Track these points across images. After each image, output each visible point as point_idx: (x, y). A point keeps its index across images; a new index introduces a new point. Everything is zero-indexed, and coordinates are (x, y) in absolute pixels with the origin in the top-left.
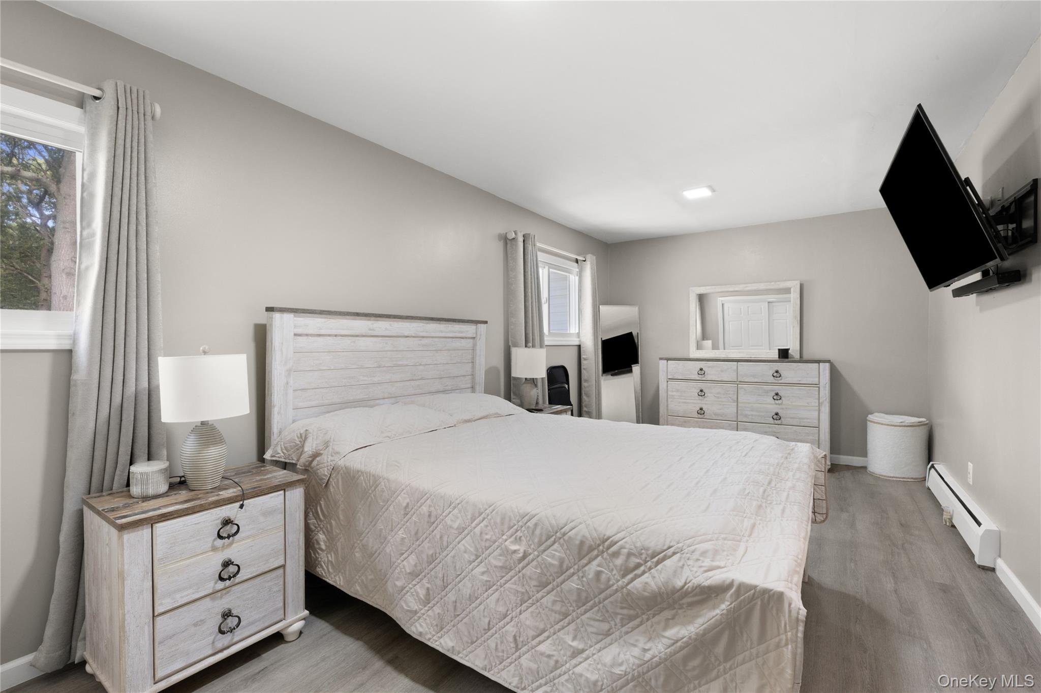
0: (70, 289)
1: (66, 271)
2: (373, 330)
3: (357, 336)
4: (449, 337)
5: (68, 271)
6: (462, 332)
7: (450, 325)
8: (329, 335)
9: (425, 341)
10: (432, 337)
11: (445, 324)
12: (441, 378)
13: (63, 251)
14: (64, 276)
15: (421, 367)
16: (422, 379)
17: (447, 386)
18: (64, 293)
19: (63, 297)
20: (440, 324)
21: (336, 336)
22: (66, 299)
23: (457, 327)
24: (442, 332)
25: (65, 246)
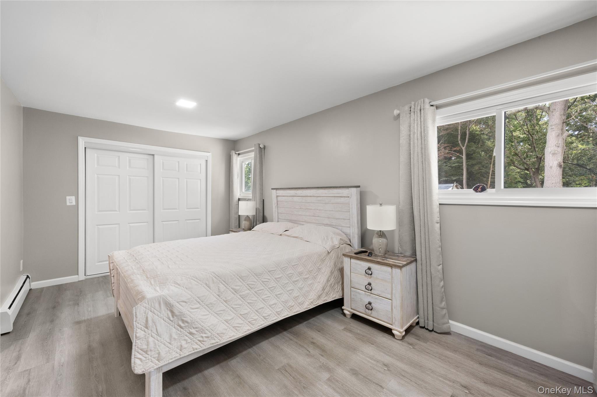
0: (555, 162)
1: (552, 152)
2: (296, 194)
3: (293, 196)
4: (331, 197)
5: (553, 153)
6: (339, 194)
7: (330, 190)
8: (286, 196)
9: (319, 198)
10: (323, 197)
11: (328, 189)
12: (329, 218)
13: (551, 142)
14: (551, 155)
15: (318, 211)
16: (318, 216)
17: (333, 223)
18: (551, 165)
19: (550, 167)
20: (325, 190)
21: (287, 196)
22: (552, 168)
23: (335, 191)
24: (326, 194)
25: (551, 139)
